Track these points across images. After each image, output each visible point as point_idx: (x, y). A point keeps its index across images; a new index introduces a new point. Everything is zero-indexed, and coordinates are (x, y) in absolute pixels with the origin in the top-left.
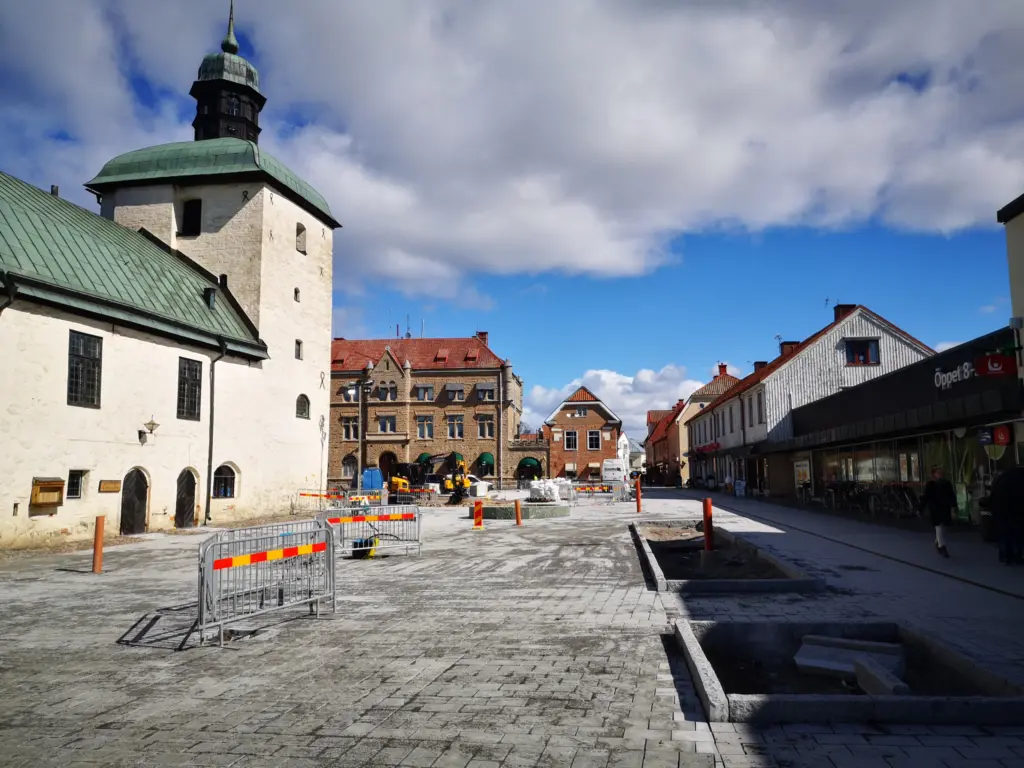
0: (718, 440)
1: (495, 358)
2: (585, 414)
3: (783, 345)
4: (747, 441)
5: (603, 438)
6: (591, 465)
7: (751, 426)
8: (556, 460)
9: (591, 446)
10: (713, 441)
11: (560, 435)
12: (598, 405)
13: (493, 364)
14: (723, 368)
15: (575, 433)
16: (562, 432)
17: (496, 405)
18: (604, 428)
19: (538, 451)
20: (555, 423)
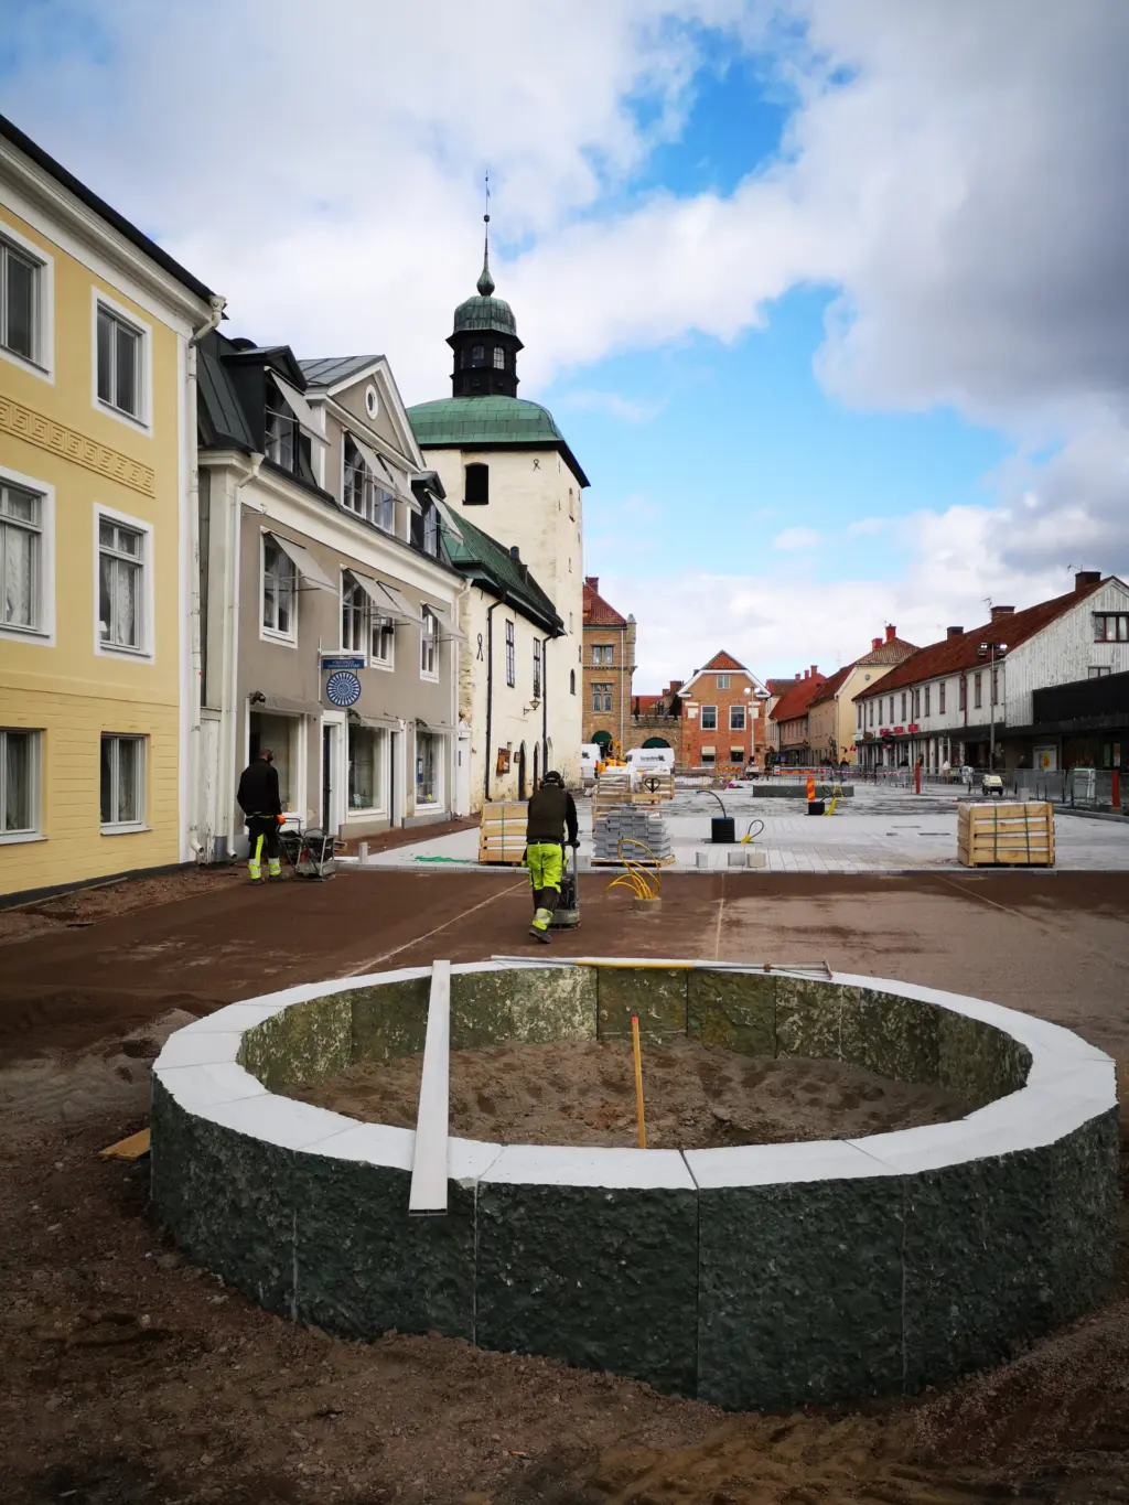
0: (916, 722)
1: (614, 612)
2: (726, 685)
3: (994, 610)
4: (969, 724)
5: (749, 716)
6: (734, 748)
7: (978, 706)
8: (690, 742)
9: (734, 725)
10: (906, 725)
11: (696, 711)
12: (744, 674)
13: (610, 621)
14: (891, 630)
15: (713, 709)
16: (698, 707)
17: (616, 672)
18: (750, 703)
19: (667, 730)
20: (689, 695)
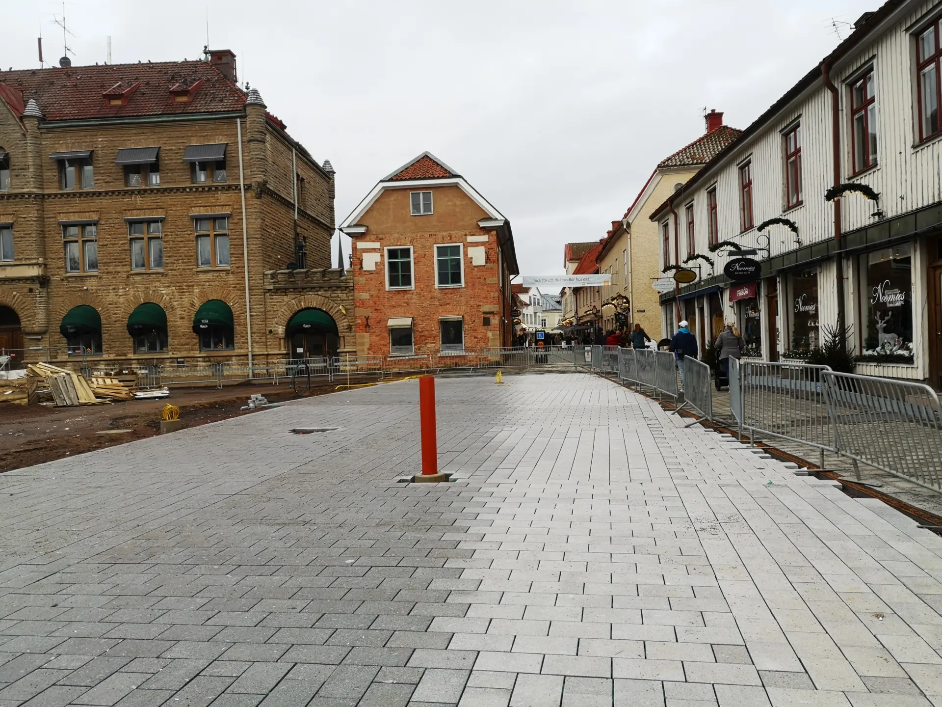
2: (427, 207)
5: (469, 261)
6: (445, 316)
8: (368, 312)
9: (443, 280)
11: (377, 257)
12: (456, 186)
13: (225, 104)
14: (714, 118)
15: (406, 253)
16: (380, 250)
17: (232, 194)
18: (470, 239)
19: (328, 294)
20: (362, 230)
